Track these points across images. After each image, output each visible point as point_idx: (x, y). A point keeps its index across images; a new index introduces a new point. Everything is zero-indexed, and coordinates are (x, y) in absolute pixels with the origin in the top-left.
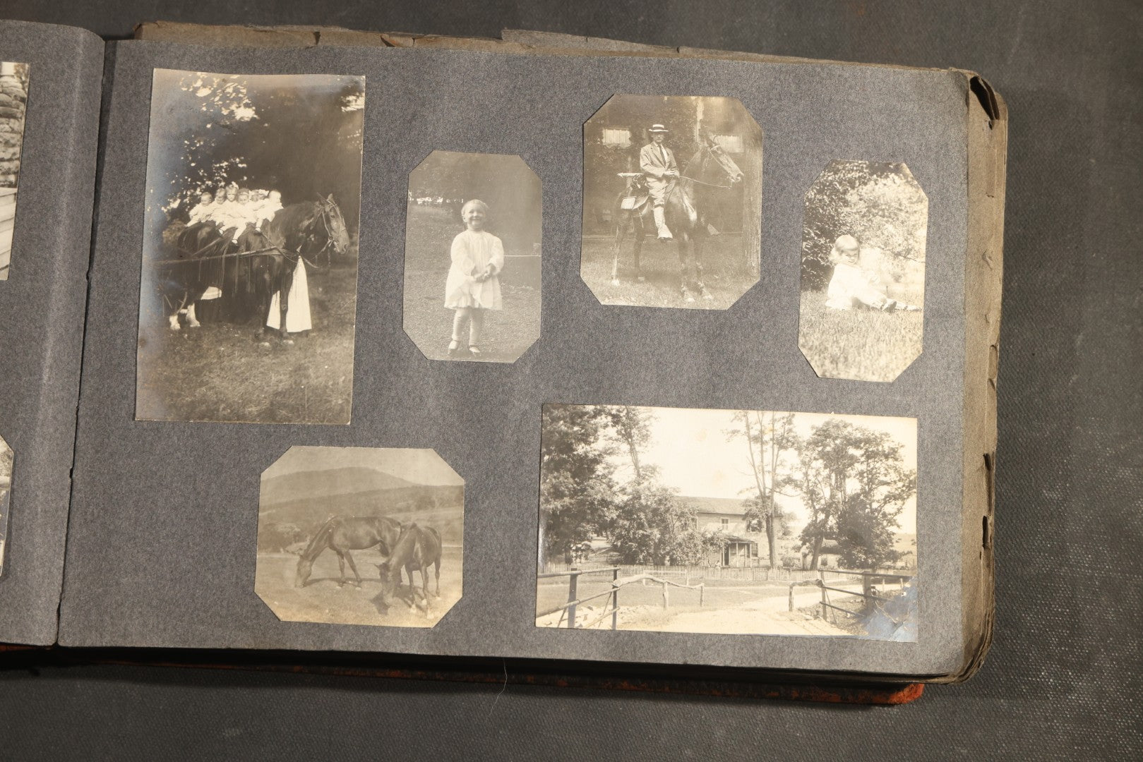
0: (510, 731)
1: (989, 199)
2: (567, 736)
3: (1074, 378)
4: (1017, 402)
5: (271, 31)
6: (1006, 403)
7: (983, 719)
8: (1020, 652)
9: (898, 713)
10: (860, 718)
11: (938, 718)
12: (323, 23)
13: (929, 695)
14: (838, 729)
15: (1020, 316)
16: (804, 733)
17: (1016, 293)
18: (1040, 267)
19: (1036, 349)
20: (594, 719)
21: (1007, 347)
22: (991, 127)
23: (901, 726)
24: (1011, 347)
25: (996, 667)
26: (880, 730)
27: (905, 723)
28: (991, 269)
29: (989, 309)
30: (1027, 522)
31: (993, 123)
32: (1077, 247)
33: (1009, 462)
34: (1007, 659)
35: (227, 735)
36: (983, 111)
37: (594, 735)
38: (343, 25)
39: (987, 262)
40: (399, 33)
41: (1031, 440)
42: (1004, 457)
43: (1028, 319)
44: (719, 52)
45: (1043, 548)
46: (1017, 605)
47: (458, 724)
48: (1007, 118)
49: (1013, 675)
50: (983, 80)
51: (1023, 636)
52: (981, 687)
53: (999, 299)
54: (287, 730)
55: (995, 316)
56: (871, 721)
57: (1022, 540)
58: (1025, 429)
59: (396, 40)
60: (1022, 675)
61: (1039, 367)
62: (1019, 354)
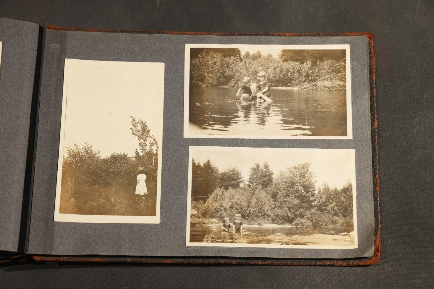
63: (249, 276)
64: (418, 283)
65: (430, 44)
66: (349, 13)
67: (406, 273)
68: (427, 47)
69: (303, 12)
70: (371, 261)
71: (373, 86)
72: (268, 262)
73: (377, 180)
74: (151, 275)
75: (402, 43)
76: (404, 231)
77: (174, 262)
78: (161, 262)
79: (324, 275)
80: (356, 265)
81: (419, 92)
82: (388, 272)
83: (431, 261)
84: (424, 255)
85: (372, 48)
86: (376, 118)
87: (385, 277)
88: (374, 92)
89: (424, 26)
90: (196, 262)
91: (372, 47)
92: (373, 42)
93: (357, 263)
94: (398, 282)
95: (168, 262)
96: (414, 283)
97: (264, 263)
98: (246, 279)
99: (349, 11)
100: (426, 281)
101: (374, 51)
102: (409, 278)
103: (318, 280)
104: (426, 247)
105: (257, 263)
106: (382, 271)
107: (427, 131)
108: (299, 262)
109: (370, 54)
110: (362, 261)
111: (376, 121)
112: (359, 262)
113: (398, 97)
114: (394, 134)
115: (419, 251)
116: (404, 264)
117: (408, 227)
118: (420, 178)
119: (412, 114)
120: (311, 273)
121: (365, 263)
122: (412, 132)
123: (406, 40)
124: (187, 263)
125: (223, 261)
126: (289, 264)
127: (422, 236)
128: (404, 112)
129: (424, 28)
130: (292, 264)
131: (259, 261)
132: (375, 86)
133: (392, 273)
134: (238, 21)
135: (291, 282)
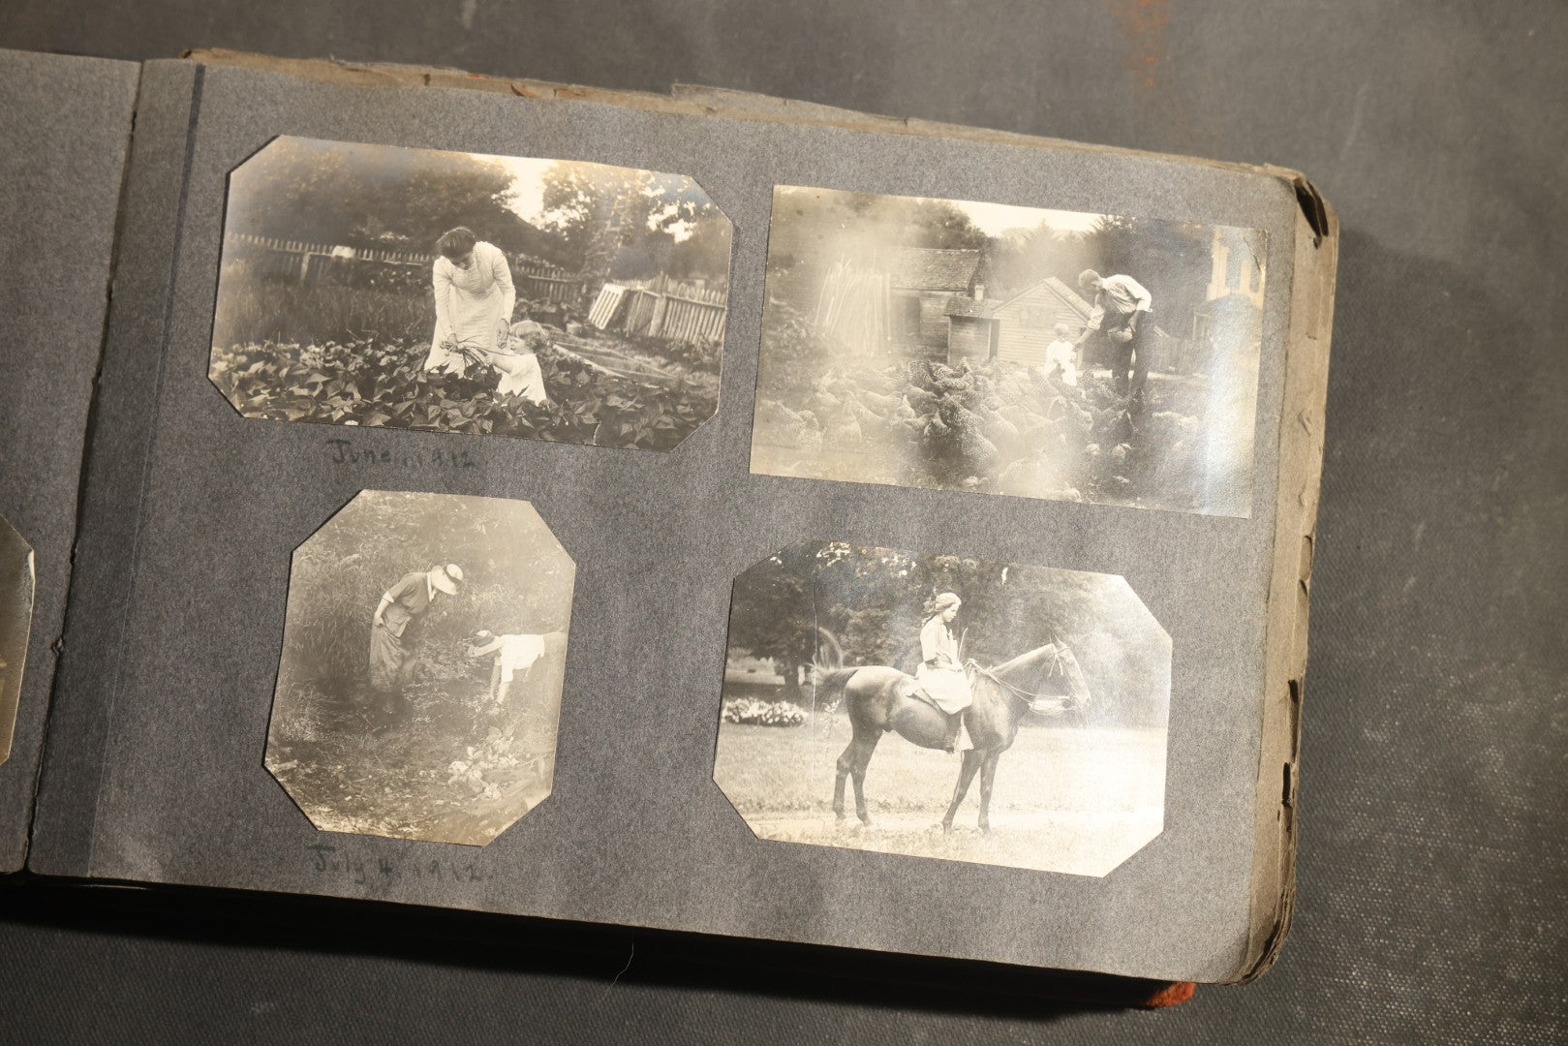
0: (639, 1022)
1: (1311, 341)
2: (716, 1032)
3: (1412, 581)
4: (1334, 610)
5: (366, 71)
6: (1319, 612)
7: (1273, 1031)
8: (1326, 945)
9: (1159, 1018)
10: (1108, 1023)
11: (1212, 1027)
12: (435, 62)
13: (1201, 997)
14: (1078, 1037)
15: (1342, 495)
16: (1033, 1041)
17: (1339, 465)
18: (1371, 431)
19: (1362, 541)
20: (753, 1011)
21: (1324, 536)
22: (1317, 245)
23: (1162, 1036)
24: (1329, 536)
25: (1292, 962)
26: (1134, 1040)
27: (1169, 1033)
28: (1309, 435)
29: (1304, 488)
30: (1341, 771)
31: (1320, 241)
32: (1421, 408)
33: (1320, 689)
34: (1307, 952)
35: (258, 1011)
36: (1307, 224)
37: (752, 1032)
38: (461, 66)
39: (1304, 425)
40: (536, 81)
41: (1351, 662)
42: (1313, 682)
43: (1354, 501)
44: (961, 127)
45: (1361, 807)
46: (1323, 880)
47: (570, 1009)
48: (1338, 234)
49: (1314, 974)
50: (1308, 183)
51: (1330, 922)
52: (1272, 988)
53: (1318, 475)
54: (339, 1008)
55: (1311, 496)
56: (1122, 1028)
57: (1334, 794)
58: (1344, 646)
59: (531, 90)
60: (1327, 976)
61: (1366, 564)
62: (1339, 546)
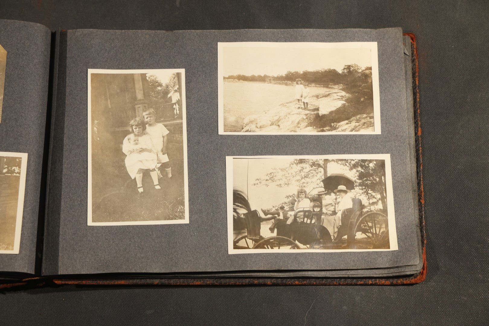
63: (283, 296)
64: (464, 299)
65: (472, 42)
66: (385, 11)
67: (451, 289)
68: (470, 46)
69: (335, 10)
70: (416, 279)
71: (416, 91)
72: (305, 282)
73: (421, 192)
74: (177, 297)
75: (443, 42)
76: (449, 245)
77: (204, 284)
78: (191, 284)
79: (363, 293)
80: (400, 284)
81: (462, 95)
82: (432, 288)
83: (478, 276)
84: (470, 270)
85: (414, 50)
86: (419, 125)
87: (428, 294)
88: (418, 97)
89: (467, 23)
90: (228, 284)
91: (414, 48)
92: (415, 43)
93: (401, 281)
94: (442, 299)
95: (199, 284)
96: (459, 300)
97: (301, 283)
98: (280, 299)
99: (385, 8)
100: (473, 297)
101: (416, 53)
102: (455, 295)
103: (357, 299)
104: (473, 261)
105: (294, 284)
106: (425, 288)
107: (471, 136)
108: (339, 281)
109: (412, 57)
110: (406, 279)
111: (420, 129)
112: (403, 280)
113: (440, 101)
114: (436, 140)
115: (464, 265)
116: (448, 280)
117: (452, 240)
118: (465, 188)
119: (454, 119)
120: (349, 291)
121: (410, 282)
122: (455, 138)
123: (448, 39)
124: (218, 284)
125: (257, 282)
126: (328, 284)
127: (468, 250)
128: (446, 116)
129: (467, 25)
130: (331, 284)
131: (296, 281)
132: (418, 91)
133: (436, 290)
134: (265, 20)
135: (328, 302)
